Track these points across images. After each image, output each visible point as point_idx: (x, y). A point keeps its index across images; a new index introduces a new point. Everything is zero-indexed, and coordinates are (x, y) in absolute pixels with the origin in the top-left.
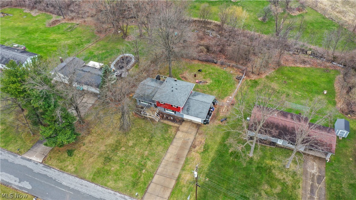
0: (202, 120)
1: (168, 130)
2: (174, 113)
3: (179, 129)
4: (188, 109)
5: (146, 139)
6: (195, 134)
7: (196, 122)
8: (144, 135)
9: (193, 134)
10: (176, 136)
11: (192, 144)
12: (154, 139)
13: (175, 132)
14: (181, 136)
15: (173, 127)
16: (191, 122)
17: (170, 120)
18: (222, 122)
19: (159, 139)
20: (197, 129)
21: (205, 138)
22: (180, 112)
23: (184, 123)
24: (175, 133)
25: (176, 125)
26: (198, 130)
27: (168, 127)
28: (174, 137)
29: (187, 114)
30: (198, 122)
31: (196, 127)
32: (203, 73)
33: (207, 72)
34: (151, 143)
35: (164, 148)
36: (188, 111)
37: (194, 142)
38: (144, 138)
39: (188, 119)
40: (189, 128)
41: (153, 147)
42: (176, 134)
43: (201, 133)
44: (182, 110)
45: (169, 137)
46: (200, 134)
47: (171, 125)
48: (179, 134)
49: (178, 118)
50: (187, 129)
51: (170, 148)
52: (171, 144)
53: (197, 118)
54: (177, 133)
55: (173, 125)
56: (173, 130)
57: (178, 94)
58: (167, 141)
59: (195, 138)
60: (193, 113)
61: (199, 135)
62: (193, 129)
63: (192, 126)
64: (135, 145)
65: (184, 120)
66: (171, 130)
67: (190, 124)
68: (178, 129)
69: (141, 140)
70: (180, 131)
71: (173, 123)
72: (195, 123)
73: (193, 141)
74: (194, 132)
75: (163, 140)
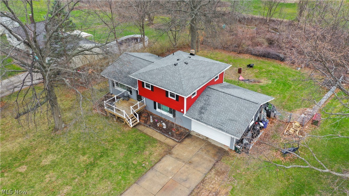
0: (232, 139)
1: (144, 148)
2: (171, 116)
3: (173, 151)
4: (202, 108)
5: (85, 158)
6: (207, 171)
7: (217, 145)
8: (88, 149)
9: (201, 169)
10: (159, 167)
11: (191, 193)
12: (103, 162)
13: (160, 155)
14: (170, 169)
15: (158, 145)
16: (206, 142)
17: (161, 129)
18: (284, 154)
19: (115, 164)
20: (216, 159)
21: (231, 188)
22: (183, 112)
23: (187, 141)
24: (160, 158)
25: (169, 141)
26: (217, 162)
27: (149, 142)
28: (152, 167)
29: (198, 120)
30: (222, 144)
31: (215, 155)
32: (256, 70)
33: (264, 70)
34: (91, 170)
35: (114, 189)
36: (201, 113)
37: (196, 191)
38: (84, 154)
39: (199, 135)
40: (197, 155)
41: (90, 180)
42: (160, 160)
43: (223, 173)
44: (187, 110)
45: (140, 164)
46: (219, 173)
47: (156, 140)
48: (168, 163)
49: (178, 127)
50: (191, 156)
51: (128, 191)
52: (135, 183)
53: (220, 131)
54: (164, 159)
55: (162, 141)
56: (158, 150)
57: (185, 72)
58: (132, 172)
59: (203, 181)
60: (212, 118)
61: (216, 174)
62: (205, 156)
63: (205, 151)
64: (54, 165)
65: (191, 135)
66: (153, 149)
67: (203, 146)
68: (169, 151)
69: (73, 158)
70: (173, 156)
71: (164, 137)
72: (214, 147)
73: (197, 187)
74: (205, 166)
75: (121, 169)
